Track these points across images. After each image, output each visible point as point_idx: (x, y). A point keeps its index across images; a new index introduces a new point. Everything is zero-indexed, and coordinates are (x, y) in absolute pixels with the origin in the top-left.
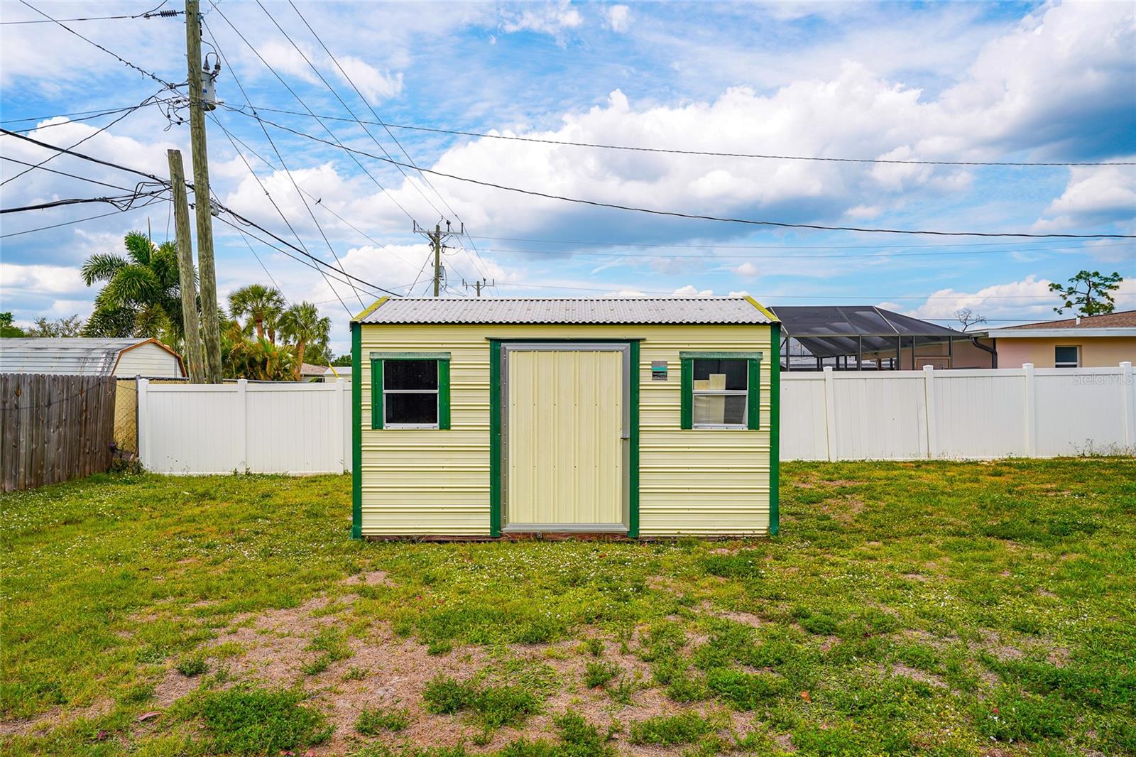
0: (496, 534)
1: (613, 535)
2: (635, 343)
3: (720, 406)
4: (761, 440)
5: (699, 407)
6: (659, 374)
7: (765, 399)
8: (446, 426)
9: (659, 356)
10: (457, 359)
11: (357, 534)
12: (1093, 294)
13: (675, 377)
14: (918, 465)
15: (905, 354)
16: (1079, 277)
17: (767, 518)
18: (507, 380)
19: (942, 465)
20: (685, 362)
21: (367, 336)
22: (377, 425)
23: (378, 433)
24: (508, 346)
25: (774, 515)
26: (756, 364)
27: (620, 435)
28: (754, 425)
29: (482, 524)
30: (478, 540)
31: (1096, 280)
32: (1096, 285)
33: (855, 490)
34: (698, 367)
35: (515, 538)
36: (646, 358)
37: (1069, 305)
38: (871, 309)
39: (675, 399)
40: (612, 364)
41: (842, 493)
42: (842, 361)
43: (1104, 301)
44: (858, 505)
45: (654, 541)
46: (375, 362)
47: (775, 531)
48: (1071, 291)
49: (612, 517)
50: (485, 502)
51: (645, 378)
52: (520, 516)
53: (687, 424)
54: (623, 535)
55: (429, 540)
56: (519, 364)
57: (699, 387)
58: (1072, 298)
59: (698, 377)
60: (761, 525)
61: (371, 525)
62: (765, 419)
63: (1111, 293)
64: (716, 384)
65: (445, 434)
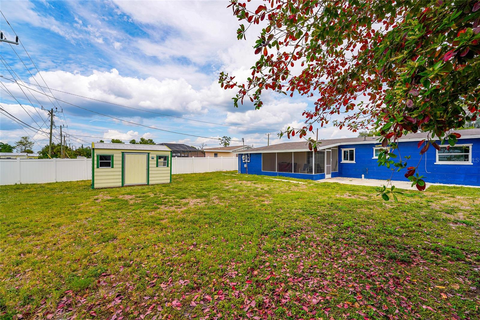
0: (123, 186)
1: (145, 185)
2: (149, 153)
3: (162, 163)
4: (169, 168)
5: (159, 164)
6: (153, 158)
7: (169, 162)
8: (113, 167)
9: (152, 155)
10: (115, 155)
11: (93, 188)
12: (226, 141)
13: (155, 159)
14: (191, 174)
15: (190, 154)
16: (224, 137)
17: (169, 180)
18: (125, 159)
19: (195, 174)
20: (157, 157)
21: (95, 151)
22: (98, 167)
23: (98, 169)
24: (125, 153)
25: (171, 180)
26: (168, 157)
27: (146, 168)
28: (168, 166)
29: (120, 184)
30: (119, 187)
31: (226, 138)
32: (226, 139)
33: (181, 178)
34: (160, 157)
35: (126, 186)
36: (150, 156)
37: (222, 143)
38: (183, 145)
39: (155, 162)
40: (145, 157)
41: (180, 178)
42: (177, 154)
43: (228, 142)
44: (182, 179)
45: (152, 185)
46: (97, 156)
47: (170, 183)
48: (222, 140)
49: (145, 182)
50: (121, 180)
51: (150, 159)
52: (127, 183)
53: (157, 166)
54: (146, 185)
55: (109, 188)
56: (127, 156)
57: (159, 160)
58: (222, 142)
59: (159, 159)
60: (169, 181)
61: (96, 186)
62: (169, 165)
63: (229, 141)
64: (162, 160)
65: (112, 169)
